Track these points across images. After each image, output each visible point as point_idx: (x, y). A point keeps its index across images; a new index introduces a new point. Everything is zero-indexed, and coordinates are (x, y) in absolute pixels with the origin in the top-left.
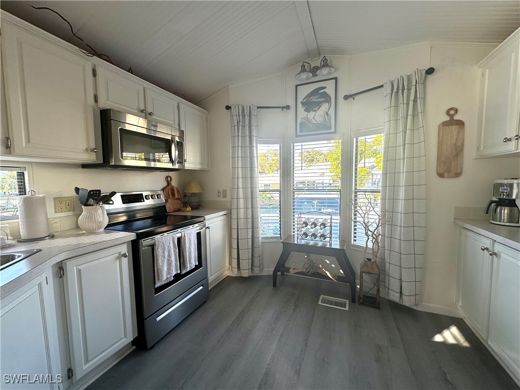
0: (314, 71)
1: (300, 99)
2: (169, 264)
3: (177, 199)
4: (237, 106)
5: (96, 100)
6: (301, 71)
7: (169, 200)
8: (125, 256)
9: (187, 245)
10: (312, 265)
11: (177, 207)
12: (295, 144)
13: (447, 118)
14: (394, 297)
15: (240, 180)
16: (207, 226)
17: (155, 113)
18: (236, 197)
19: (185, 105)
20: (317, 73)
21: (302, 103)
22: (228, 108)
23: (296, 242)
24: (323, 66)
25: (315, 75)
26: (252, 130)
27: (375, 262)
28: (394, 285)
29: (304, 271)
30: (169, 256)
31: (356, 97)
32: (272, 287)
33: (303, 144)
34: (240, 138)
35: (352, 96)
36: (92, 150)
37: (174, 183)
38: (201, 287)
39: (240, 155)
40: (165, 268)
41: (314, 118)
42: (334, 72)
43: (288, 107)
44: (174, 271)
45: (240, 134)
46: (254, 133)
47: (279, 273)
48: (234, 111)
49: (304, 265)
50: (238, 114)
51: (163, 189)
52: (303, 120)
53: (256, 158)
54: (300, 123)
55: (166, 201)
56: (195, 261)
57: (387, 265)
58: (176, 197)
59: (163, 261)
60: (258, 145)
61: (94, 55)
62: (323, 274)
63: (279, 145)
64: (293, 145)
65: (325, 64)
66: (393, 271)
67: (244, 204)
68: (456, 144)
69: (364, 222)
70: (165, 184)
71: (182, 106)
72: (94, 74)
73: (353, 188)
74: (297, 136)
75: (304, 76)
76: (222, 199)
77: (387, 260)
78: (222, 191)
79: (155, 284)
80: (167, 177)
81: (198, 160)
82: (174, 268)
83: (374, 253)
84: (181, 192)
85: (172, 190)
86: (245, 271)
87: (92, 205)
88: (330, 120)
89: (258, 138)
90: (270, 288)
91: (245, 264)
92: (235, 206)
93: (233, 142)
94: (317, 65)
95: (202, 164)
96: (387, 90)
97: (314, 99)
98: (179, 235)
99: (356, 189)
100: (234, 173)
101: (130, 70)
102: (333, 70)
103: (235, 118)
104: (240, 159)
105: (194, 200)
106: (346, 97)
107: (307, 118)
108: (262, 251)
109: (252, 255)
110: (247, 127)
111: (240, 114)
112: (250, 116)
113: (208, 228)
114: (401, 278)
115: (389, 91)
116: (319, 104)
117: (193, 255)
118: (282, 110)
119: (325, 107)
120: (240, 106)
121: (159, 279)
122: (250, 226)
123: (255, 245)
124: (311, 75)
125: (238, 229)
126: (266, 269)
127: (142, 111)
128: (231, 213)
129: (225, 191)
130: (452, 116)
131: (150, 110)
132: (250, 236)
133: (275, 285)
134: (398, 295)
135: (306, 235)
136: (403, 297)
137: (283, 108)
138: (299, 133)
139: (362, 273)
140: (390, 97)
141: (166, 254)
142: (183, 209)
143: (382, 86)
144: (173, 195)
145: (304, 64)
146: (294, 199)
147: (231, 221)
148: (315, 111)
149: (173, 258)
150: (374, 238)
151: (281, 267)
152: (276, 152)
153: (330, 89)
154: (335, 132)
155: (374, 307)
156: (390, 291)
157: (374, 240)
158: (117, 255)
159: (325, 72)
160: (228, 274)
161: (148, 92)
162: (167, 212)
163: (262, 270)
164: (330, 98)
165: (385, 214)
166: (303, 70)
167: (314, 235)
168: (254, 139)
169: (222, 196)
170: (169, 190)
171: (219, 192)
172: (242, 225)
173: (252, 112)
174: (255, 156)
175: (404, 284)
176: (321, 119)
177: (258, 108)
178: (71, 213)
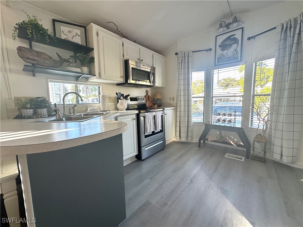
0: (228, 26)
1: (218, 44)
2: (150, 126)
3: (151, 101)
4: (181, 53)
5: (123, 56)
6: (220, 27)
7: (147, 102)
8: (135, 119)
9: (157, 120)
10: (222, 137)
11: (151, 105)
12: (214, 70)
14: (277, 157)
15: (182, 91)
16: (165, 113)
17: (143, 60)
18: (179, 100)
19: (156, 55)
20: (230, 27)
21: (220, 46)
22: (176, 54)
23: (213, 124)
24: (234, 22)
25: (228, 28)
26: (189, 64)
27: (264, 136)
28: (277, 150)
29: (217, 140)
30: (150, 122)
31: (256, 38)
32: (198, 147)
33: (219, 70)
34: (182, 69)
35: (253, 37)
36: (122, 77)
37: (149, 94)
38: (162, 142)
39: (182, 78)
40: (149, 127)
41: (227, 54)
42: (241, 24)
43: (210, 50)
44: (152, 130)
45: (182, 67)
46: (190, 66)
47: (202, 141)
48: (180, 55)
49: (217, 137)
50: (181, 57)
51: (145, 96)
52: (220, 56)
53: (191, 79)
54: (218, 58)
55: (146, 102)
56: (160, 128)
57: (273, 138)
58: (150, 100)
59: (148, 124)
60: (192, 72)
61: (123, 37)
62: (229, 142)
63: (204, 72)
64: (213, 71)
65: (236, 20)
66: (277, 142)
67: (184, 103)
69: (257, 112)
70: (146, 94)
71: (154, 55)
72: (123, 46)
73: (252, 94)
74: (215, 65)
75: (221, 30)
76: (172, 102)
77: (273, 135)
78: (172, 98)
79: (145, 134)
80: (146, 91)
81: (161, 82)
82: (152, 128)
83: (264, 131)
84: (152, 99)
85: (149, 97)
86: (183, 138)
87: (122, 99)
88: (237, 54)
89: (192, 69)
90: (197, 148)
91: (183, 135)
92: (179, 105)
93: (179, 72)
94: (230, 22)
95: (162, 84)
96: (279, 29)
97: (227, 43)
98: (154, 114)
99: (253, 94)
100: (178, 87)
101: (135, 42)
102: (241, 23)
103: (180, 58)
104: (182, 80)
105: (158, 102)
106: (249, 39)
107: (222, 55)
108: (193, 129)
109: (187, 131)
110: (187, 63)
111: (183, 56)
112: (188, 57)
113: (166, 114)
114: (282, 146)
115: (280, 30)
116: (230, 45)
117: (160, 125)
118: (207, 52)
119: (235, 46)
120: (183, 52)
121: (146, 132)
122: (187, 115)
123: (189, 126)
124: (226, 28)
125: (180, 117)
126: (194, 139)
127: (139, 60)
128: (176, 109)
129: (173, 98)
131: (141, 59)
132: (186, 121)
133: (199, 146)
134: (280, 156)
135: (219, 120)
136: (283, 157)
137: (207, 50)
138: (217, 64)
139: (254, 142)
140: (280, 34)
141: (149, 121)
142: (154, 106)
143: (275, 28)
144: (149, 99)
145: (222, 23)
146: (212, 107)
147: (176, 113)
148: (228, 49)
149: (152, 124)
150: (264, 122)
151: (203, 137)
152: (202, 81)
153: (238, 35)
154: (241, 61)
155: (262, 162)
156: (274, 154)
157: (264, 123)
158: (132, 118)
159: (235, 25)
160: (174, 140)
161: (141, 50)
162: (147, 107)
163: (193, 139)
164: (238, 40)
165: (273, 108)
166: (221, 26)
167: (224, 121)
168: (190, 69)
169: (172, 100)
170: (147, 97)
171: (170, 98)
172: (182, 115)
173: (189, 55)
174: (191, 78)
175: (284, 149)
176: (231, 54)
177: (193, 52)
178: (113, 104)
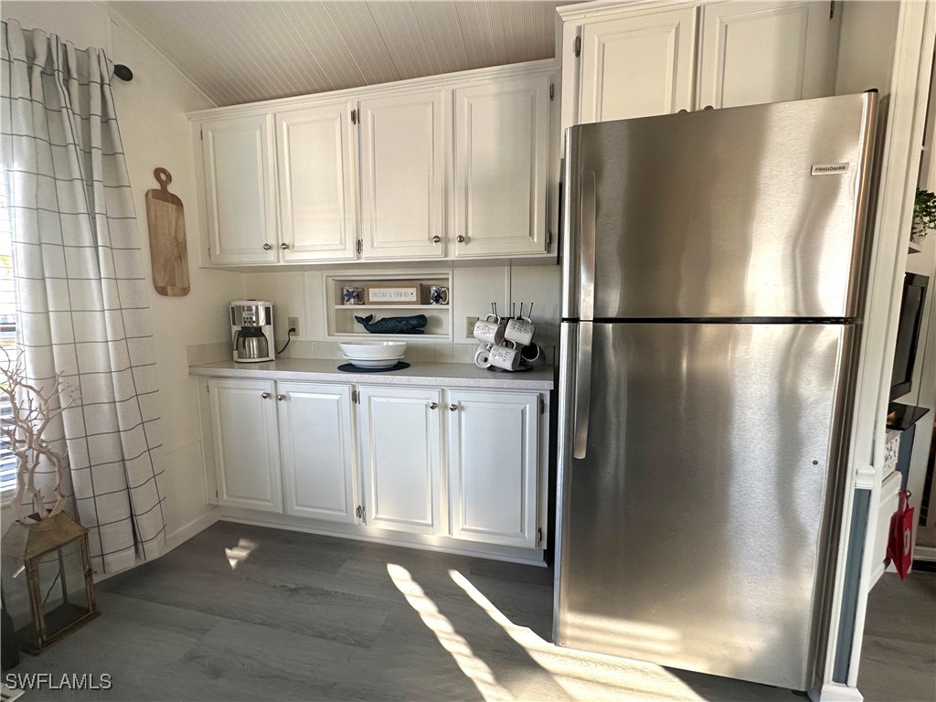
13: (157, 186)
14: (124, 561)
68: (176, 238)
114: (132, 511)
130: (164, 184)
136: (145, 546)
175: (143, 520)
